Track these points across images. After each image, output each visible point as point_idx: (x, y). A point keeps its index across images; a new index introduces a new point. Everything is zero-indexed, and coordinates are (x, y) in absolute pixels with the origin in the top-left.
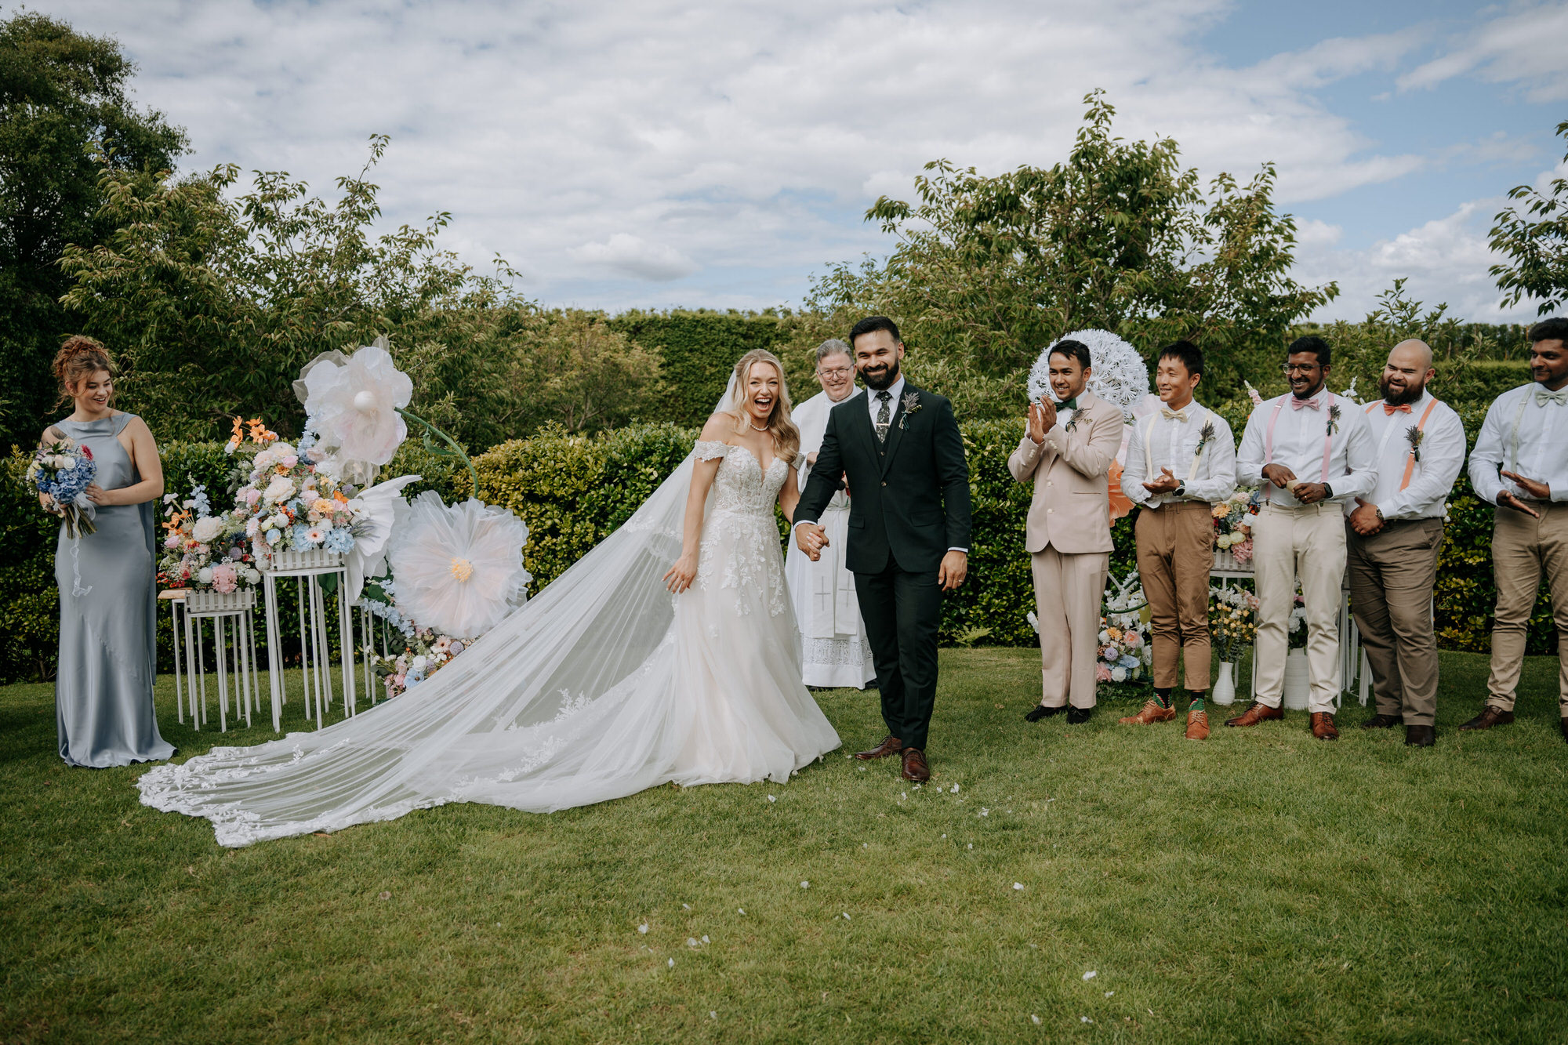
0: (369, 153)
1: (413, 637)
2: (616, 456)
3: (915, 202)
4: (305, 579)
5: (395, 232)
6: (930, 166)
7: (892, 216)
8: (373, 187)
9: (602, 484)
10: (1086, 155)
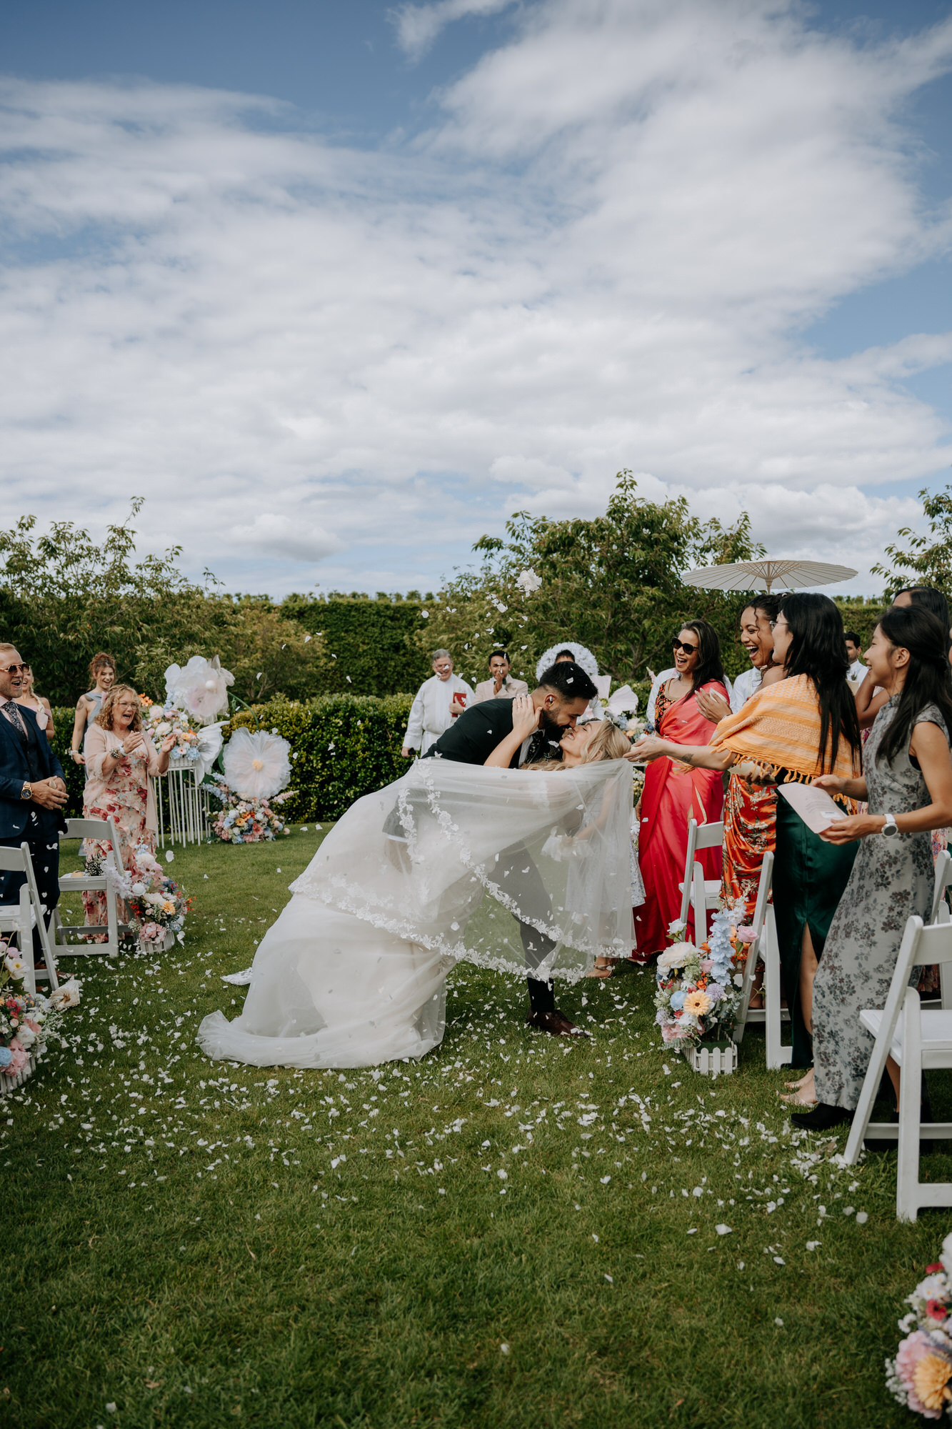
0: (130, 509)
1: (227, 803)
2: (318, 712)
3: (508, 540)
4: (177, 772)
5: (142, 561)
6: (516, 515)
7: (491, 548)
8: (133, 532)
9: (310, 729)
10: (616, 512)
